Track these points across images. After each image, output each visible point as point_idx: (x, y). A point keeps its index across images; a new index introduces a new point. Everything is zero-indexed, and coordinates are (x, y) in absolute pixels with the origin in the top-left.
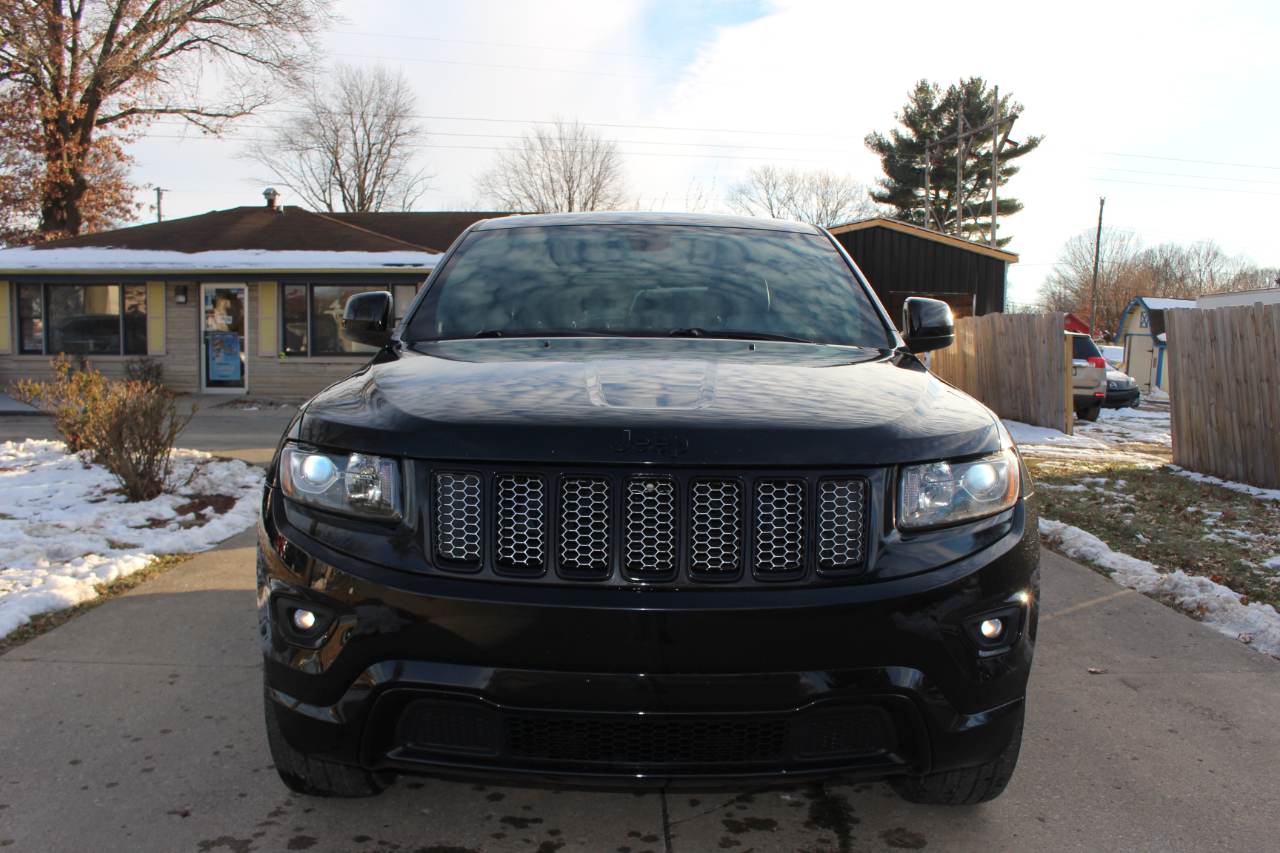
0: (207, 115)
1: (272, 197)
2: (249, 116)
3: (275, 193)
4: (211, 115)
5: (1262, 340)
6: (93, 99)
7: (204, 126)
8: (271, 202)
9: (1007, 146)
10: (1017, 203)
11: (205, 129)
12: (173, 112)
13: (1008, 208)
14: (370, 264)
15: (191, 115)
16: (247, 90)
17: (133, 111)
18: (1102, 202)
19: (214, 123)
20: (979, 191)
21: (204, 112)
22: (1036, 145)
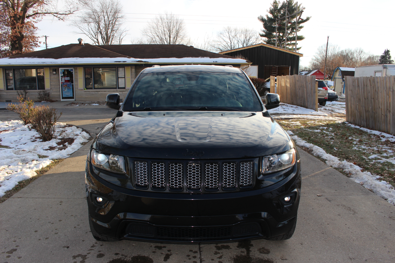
0: (60, 14)
1: (80, 41)
2: (72, 14)
3: (81, 40)
4: (61, 14)
5: (372, 87)
6: (25, 10)
7: (59, 18)
8: (80, 42)
9: (300, 20)
10: (303, 37)
11: (59, 19)
12: (49, 13)
13: (300, 38)
14: (111, 62)
15: (55, 14)
16: (71, 6)
17: (37, 13)
18: (328, 37)
19: (62, 17)
20: (292, 33)
21: (58, 13)
22: (309, 19)
